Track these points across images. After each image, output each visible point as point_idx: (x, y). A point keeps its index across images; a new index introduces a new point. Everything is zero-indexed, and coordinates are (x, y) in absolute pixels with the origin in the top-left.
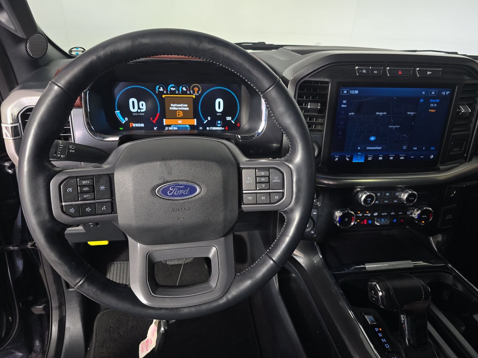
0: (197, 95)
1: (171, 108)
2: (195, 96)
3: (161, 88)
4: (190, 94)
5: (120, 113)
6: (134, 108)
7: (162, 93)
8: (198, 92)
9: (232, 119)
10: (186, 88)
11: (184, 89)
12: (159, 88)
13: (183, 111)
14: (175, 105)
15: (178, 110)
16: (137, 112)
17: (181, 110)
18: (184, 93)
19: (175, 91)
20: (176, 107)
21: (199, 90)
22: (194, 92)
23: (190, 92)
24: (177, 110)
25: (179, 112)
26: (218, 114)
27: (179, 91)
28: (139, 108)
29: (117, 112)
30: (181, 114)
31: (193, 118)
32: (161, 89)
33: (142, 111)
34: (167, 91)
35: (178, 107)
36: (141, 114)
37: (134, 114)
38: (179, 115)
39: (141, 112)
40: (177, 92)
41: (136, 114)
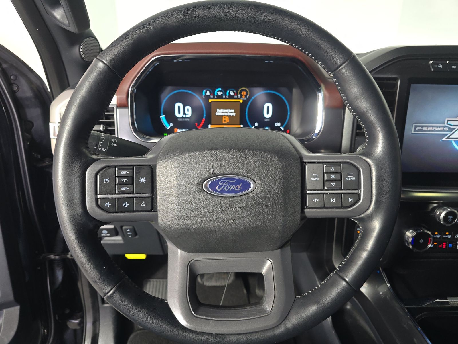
0: (244, 99)
1: (217, 114)
3: (208, 92)
4: (238, 98)
5: (166, 117)
6: (179, 113)
7: (208, 97)
8: (246, 96)
9: (281, 126)
10: (234, 92)
11: (232, 93)
12: (206, 92)
13: (229, 116)
14: (221, 110)
15: (224, 115)
16: (183, 117)
17: (227, 116)
18: (231, 97)
19: (222, 95)
20: (222, 112)
21: (247, 94)
22: (241, 96)
23: (238, 97)
24: (223, 116)
25: (225, 118)
26: (266, 120)
27: (226, 95)
28: (185, 113)
29: (163, 117)
30: (227, 120)
31: (239, 123)
32: (208, 94)
33: (187, 116)
34: (214, 95)
35: (224, 112)
36: (186, 120)
37: (179, 120)
38: (225, 120)
39: (186, 118)
40: (224, 97)
41: (181, 120)
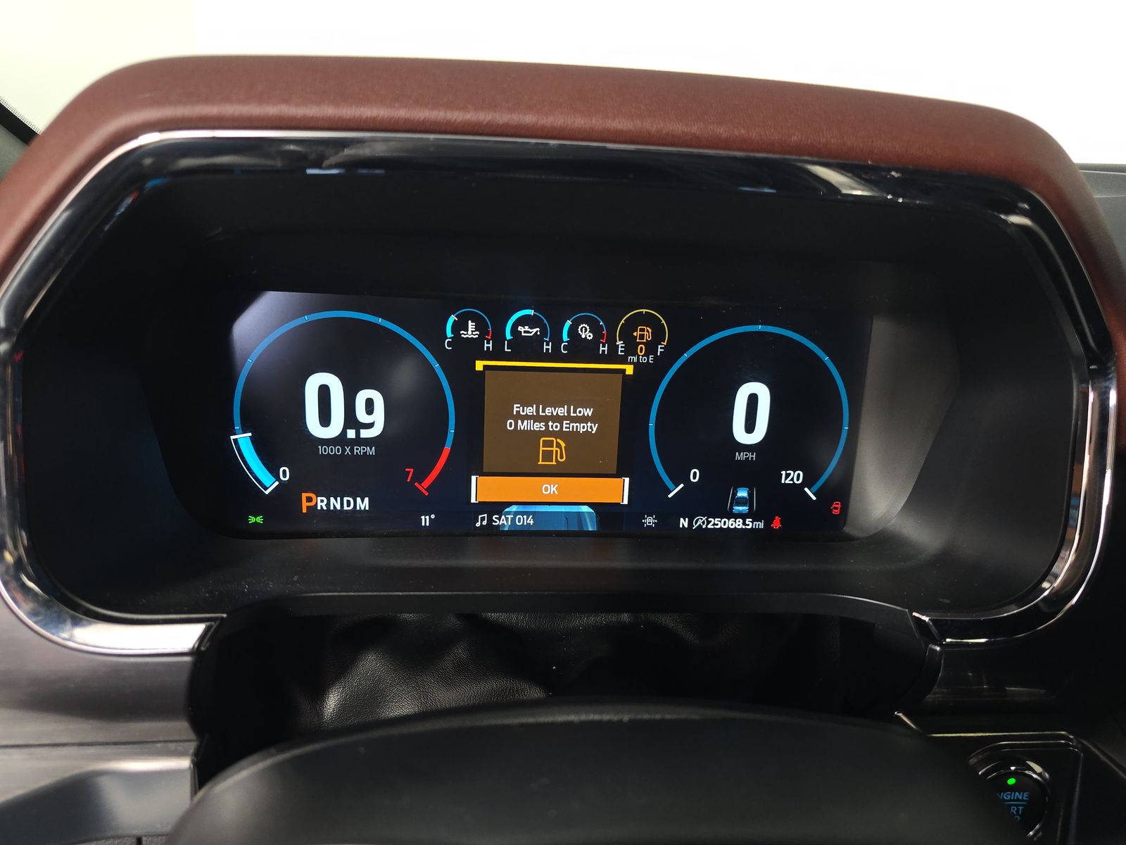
0: (643, 360)
1: (510, 425)
2: (637, 366)
3: (471, 325)
4: (612, 357)
5: (254, 440)
6: (325, 419)
7: (474, 349)
8: (651, 347)
9: (808, 482)
10: (595, 329)
11: (586, 334)
12: (460, 326)
13: (570, 437)
14: (530, 411)
15: (547, 433)
16: (341, 440)
17: (560, 434)
18: (580, 350)
19: (538, 340)
20: (537, 418)
21: (658, 337)
22: (631, 348)
23: (613, 348)
24: (539, 434)
25: (549, 444)
26: (740, 456)
27: (557, 339)
28: (351, 419)
29: (243, 440)
30: (559, 452)
31: (613, 468)
32: (471, 331)
33: (365, 434)
34: (499, 337)
35: (545, 419)
36: (359, 450)
37: (321, 449)
38: (548, 456)
39: (358, 441)
40: (547, 347)
41: (336, 450)
